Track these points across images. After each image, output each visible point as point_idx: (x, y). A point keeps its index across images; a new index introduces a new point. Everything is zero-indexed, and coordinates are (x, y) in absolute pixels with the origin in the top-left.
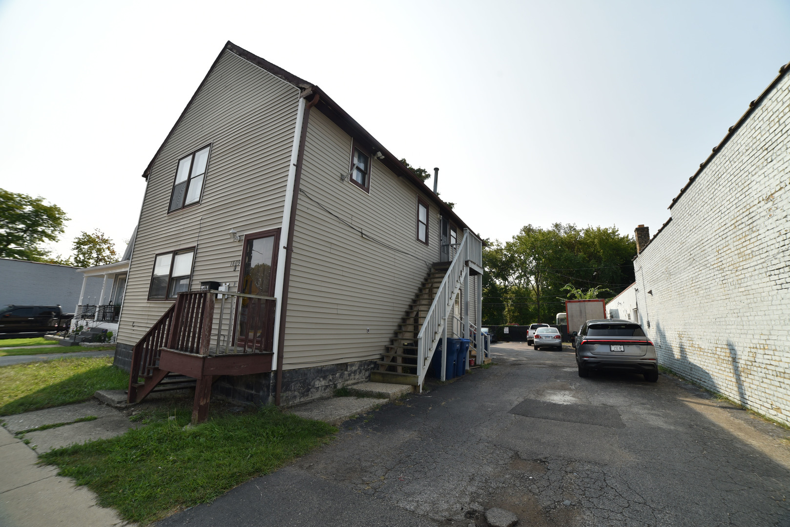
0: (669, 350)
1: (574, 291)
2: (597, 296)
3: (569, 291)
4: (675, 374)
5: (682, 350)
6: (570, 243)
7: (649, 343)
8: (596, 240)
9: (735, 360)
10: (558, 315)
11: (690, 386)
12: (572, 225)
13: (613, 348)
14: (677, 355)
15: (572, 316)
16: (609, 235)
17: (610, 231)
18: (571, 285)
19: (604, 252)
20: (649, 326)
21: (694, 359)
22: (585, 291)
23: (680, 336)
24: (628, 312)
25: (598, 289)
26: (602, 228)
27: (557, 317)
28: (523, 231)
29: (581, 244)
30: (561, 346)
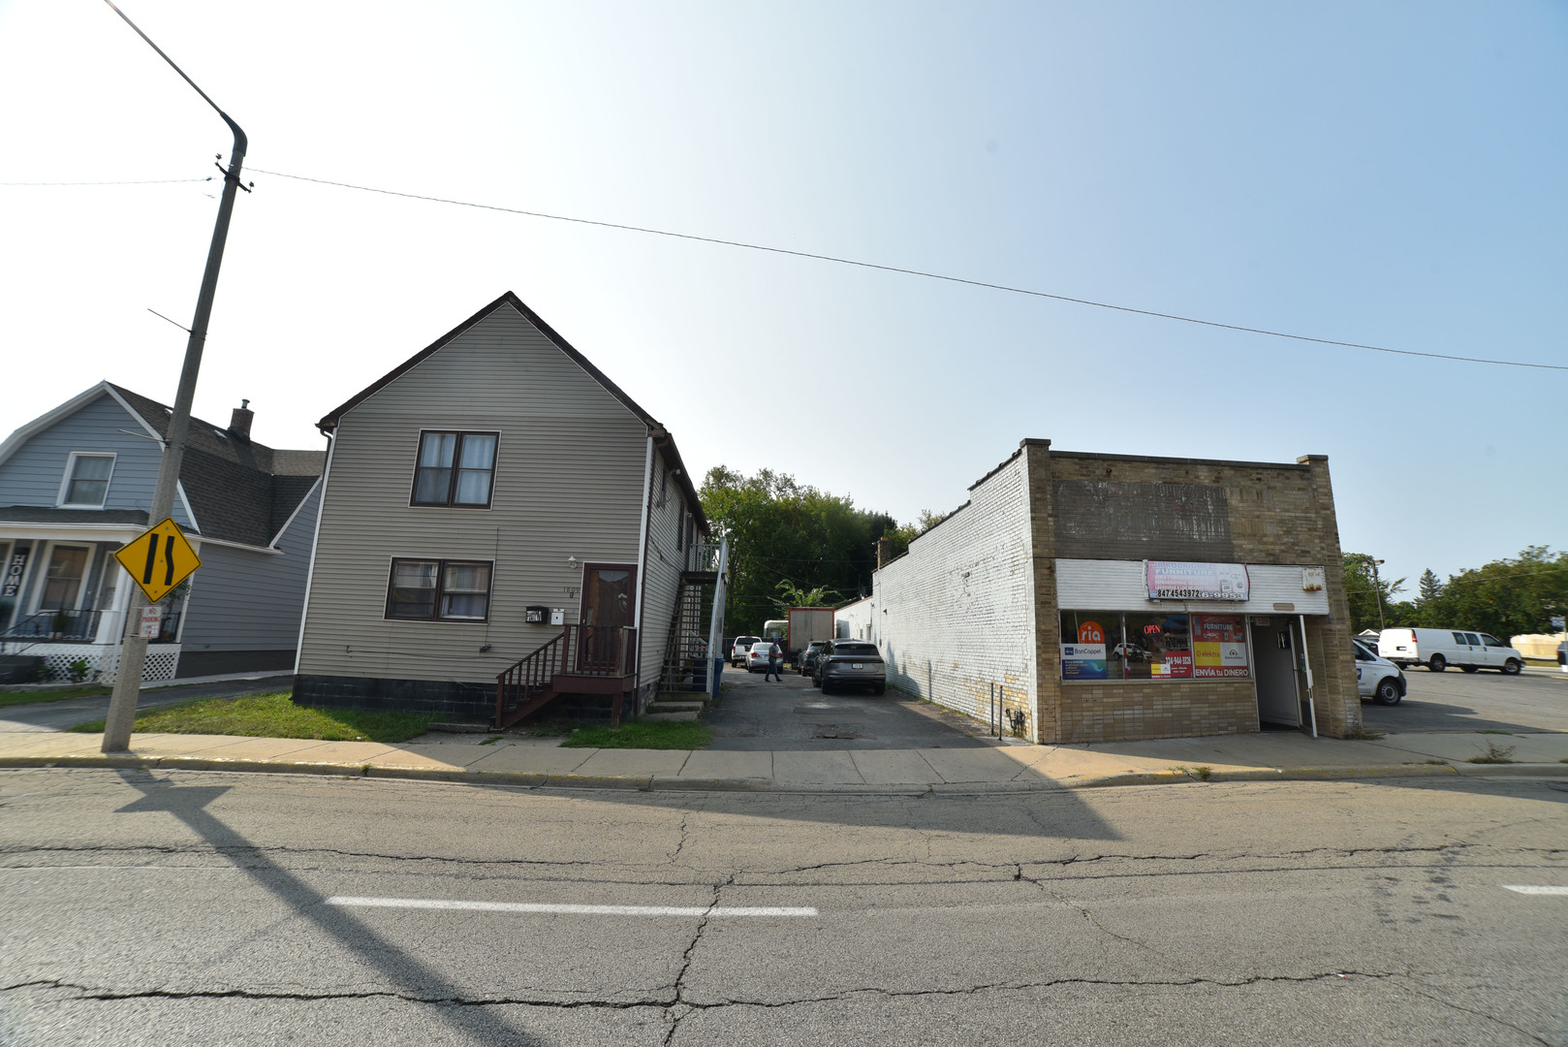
0: (895, 668)
1: (793, 591)
2: (822, 600)
3: (785, 590)
4: (897, 689)
5: (904, 668)
6: (787, 511)
7: (881, 661)
8: (823, 514)
9: (930, 672)
10: (767, 624)
11: (905, 695)
12: (789, 477)
13: (854, 666)
14: (901, 672)
15: (795, 629)
16: (840, 508)
17: (842, 502)
18: (788, 581)
19: (832, 532)
20: (881, 644)
21: (911, 674)
22: (807, 591)
23: (904, 656)
24: (861, 627)
25: (825, 590)
26: (833, 495)
27: (766, 627)
28: (713, 475)
29: (801, 515)
30: (782, 667)
